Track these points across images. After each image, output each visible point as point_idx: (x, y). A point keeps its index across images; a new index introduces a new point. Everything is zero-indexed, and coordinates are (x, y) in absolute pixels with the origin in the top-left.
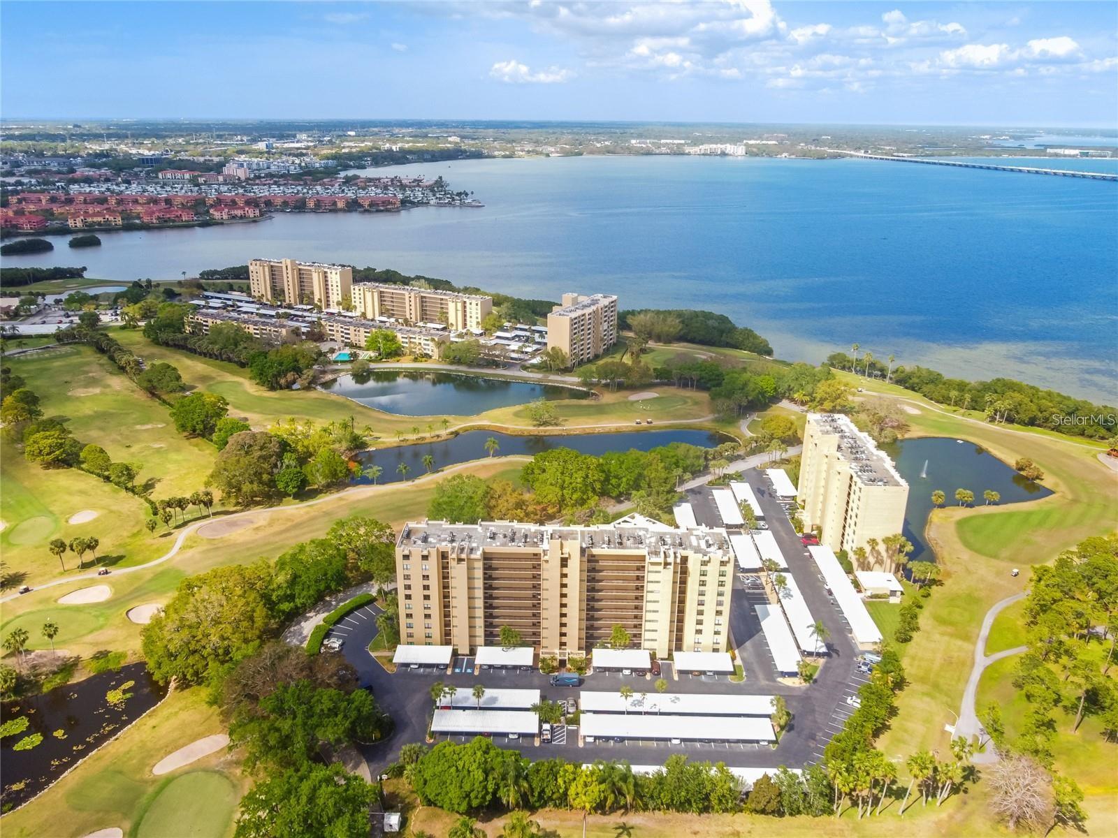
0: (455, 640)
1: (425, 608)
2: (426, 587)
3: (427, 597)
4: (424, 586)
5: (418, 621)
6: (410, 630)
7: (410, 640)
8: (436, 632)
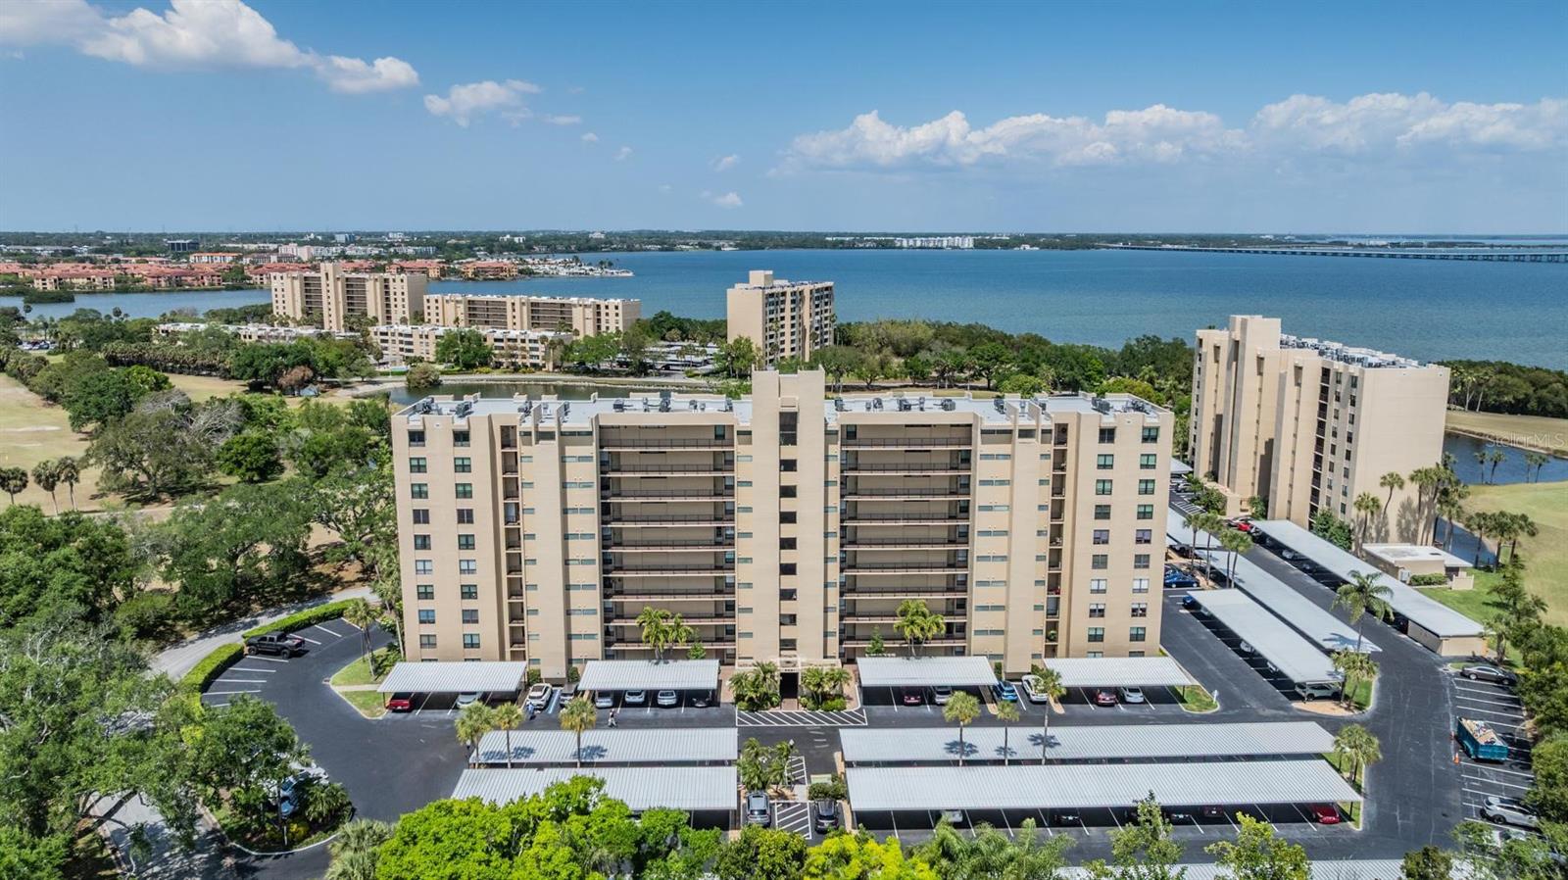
0: (532, 648)
1: (462, 571)
2: (465, 517)
3: (466, 542)
4: (460, 513)
5: (448, 606)
6: (427, 629)
7: (428, 652)
8: (487, 629)
